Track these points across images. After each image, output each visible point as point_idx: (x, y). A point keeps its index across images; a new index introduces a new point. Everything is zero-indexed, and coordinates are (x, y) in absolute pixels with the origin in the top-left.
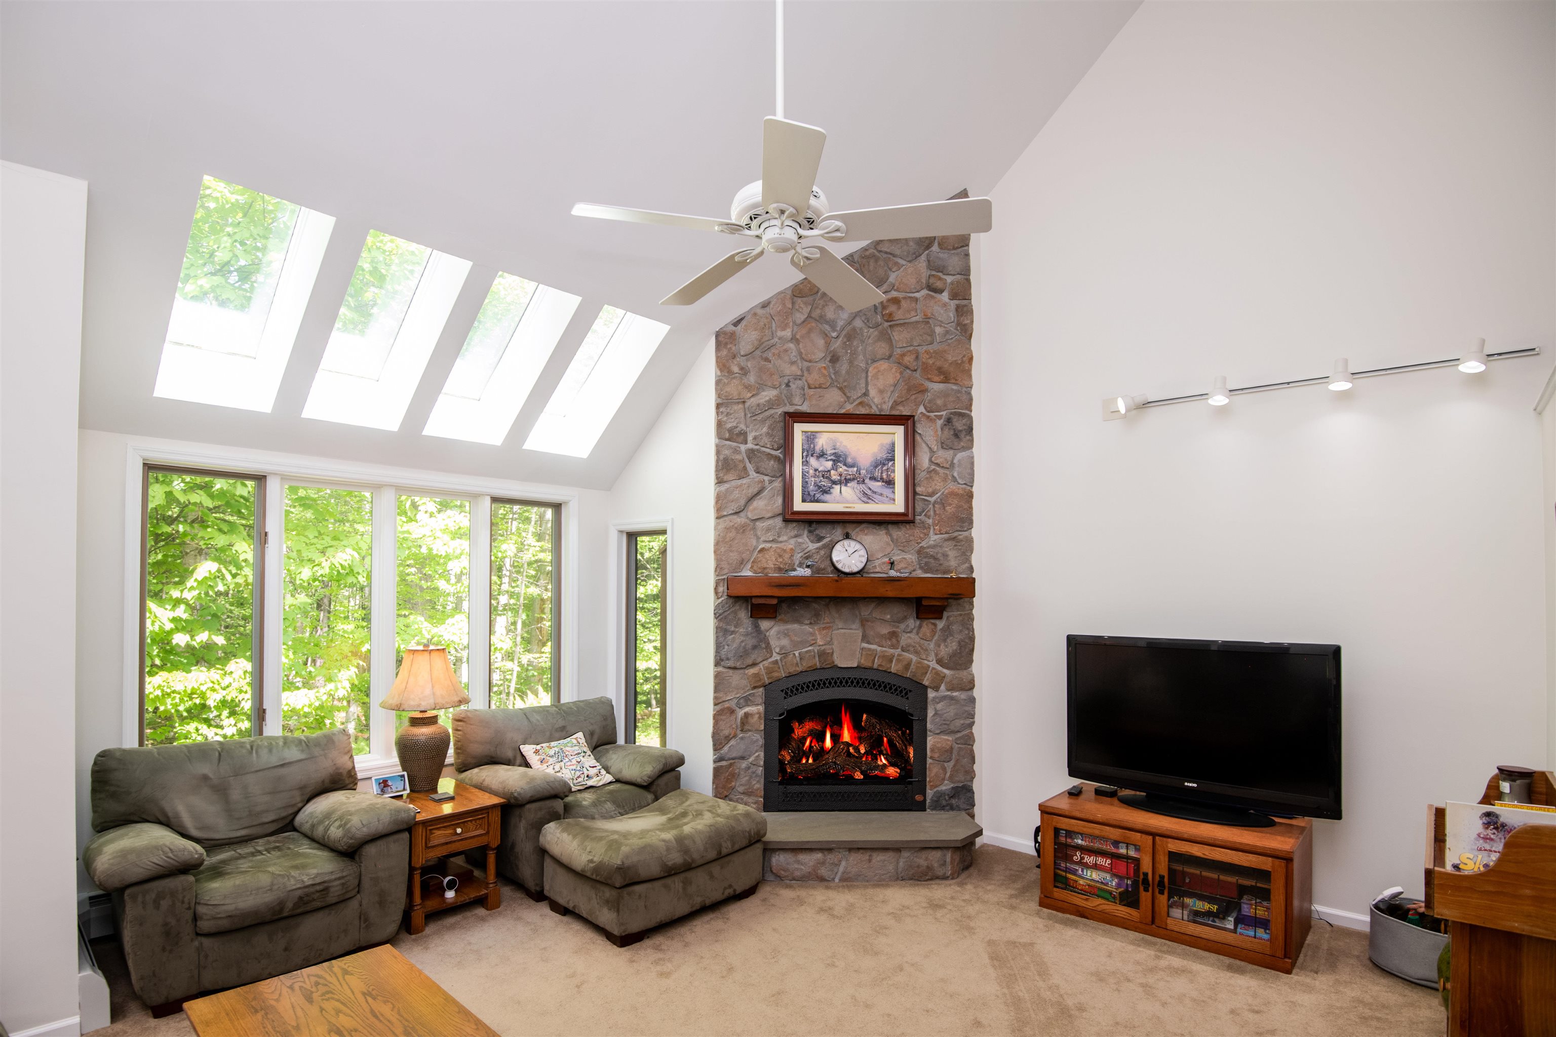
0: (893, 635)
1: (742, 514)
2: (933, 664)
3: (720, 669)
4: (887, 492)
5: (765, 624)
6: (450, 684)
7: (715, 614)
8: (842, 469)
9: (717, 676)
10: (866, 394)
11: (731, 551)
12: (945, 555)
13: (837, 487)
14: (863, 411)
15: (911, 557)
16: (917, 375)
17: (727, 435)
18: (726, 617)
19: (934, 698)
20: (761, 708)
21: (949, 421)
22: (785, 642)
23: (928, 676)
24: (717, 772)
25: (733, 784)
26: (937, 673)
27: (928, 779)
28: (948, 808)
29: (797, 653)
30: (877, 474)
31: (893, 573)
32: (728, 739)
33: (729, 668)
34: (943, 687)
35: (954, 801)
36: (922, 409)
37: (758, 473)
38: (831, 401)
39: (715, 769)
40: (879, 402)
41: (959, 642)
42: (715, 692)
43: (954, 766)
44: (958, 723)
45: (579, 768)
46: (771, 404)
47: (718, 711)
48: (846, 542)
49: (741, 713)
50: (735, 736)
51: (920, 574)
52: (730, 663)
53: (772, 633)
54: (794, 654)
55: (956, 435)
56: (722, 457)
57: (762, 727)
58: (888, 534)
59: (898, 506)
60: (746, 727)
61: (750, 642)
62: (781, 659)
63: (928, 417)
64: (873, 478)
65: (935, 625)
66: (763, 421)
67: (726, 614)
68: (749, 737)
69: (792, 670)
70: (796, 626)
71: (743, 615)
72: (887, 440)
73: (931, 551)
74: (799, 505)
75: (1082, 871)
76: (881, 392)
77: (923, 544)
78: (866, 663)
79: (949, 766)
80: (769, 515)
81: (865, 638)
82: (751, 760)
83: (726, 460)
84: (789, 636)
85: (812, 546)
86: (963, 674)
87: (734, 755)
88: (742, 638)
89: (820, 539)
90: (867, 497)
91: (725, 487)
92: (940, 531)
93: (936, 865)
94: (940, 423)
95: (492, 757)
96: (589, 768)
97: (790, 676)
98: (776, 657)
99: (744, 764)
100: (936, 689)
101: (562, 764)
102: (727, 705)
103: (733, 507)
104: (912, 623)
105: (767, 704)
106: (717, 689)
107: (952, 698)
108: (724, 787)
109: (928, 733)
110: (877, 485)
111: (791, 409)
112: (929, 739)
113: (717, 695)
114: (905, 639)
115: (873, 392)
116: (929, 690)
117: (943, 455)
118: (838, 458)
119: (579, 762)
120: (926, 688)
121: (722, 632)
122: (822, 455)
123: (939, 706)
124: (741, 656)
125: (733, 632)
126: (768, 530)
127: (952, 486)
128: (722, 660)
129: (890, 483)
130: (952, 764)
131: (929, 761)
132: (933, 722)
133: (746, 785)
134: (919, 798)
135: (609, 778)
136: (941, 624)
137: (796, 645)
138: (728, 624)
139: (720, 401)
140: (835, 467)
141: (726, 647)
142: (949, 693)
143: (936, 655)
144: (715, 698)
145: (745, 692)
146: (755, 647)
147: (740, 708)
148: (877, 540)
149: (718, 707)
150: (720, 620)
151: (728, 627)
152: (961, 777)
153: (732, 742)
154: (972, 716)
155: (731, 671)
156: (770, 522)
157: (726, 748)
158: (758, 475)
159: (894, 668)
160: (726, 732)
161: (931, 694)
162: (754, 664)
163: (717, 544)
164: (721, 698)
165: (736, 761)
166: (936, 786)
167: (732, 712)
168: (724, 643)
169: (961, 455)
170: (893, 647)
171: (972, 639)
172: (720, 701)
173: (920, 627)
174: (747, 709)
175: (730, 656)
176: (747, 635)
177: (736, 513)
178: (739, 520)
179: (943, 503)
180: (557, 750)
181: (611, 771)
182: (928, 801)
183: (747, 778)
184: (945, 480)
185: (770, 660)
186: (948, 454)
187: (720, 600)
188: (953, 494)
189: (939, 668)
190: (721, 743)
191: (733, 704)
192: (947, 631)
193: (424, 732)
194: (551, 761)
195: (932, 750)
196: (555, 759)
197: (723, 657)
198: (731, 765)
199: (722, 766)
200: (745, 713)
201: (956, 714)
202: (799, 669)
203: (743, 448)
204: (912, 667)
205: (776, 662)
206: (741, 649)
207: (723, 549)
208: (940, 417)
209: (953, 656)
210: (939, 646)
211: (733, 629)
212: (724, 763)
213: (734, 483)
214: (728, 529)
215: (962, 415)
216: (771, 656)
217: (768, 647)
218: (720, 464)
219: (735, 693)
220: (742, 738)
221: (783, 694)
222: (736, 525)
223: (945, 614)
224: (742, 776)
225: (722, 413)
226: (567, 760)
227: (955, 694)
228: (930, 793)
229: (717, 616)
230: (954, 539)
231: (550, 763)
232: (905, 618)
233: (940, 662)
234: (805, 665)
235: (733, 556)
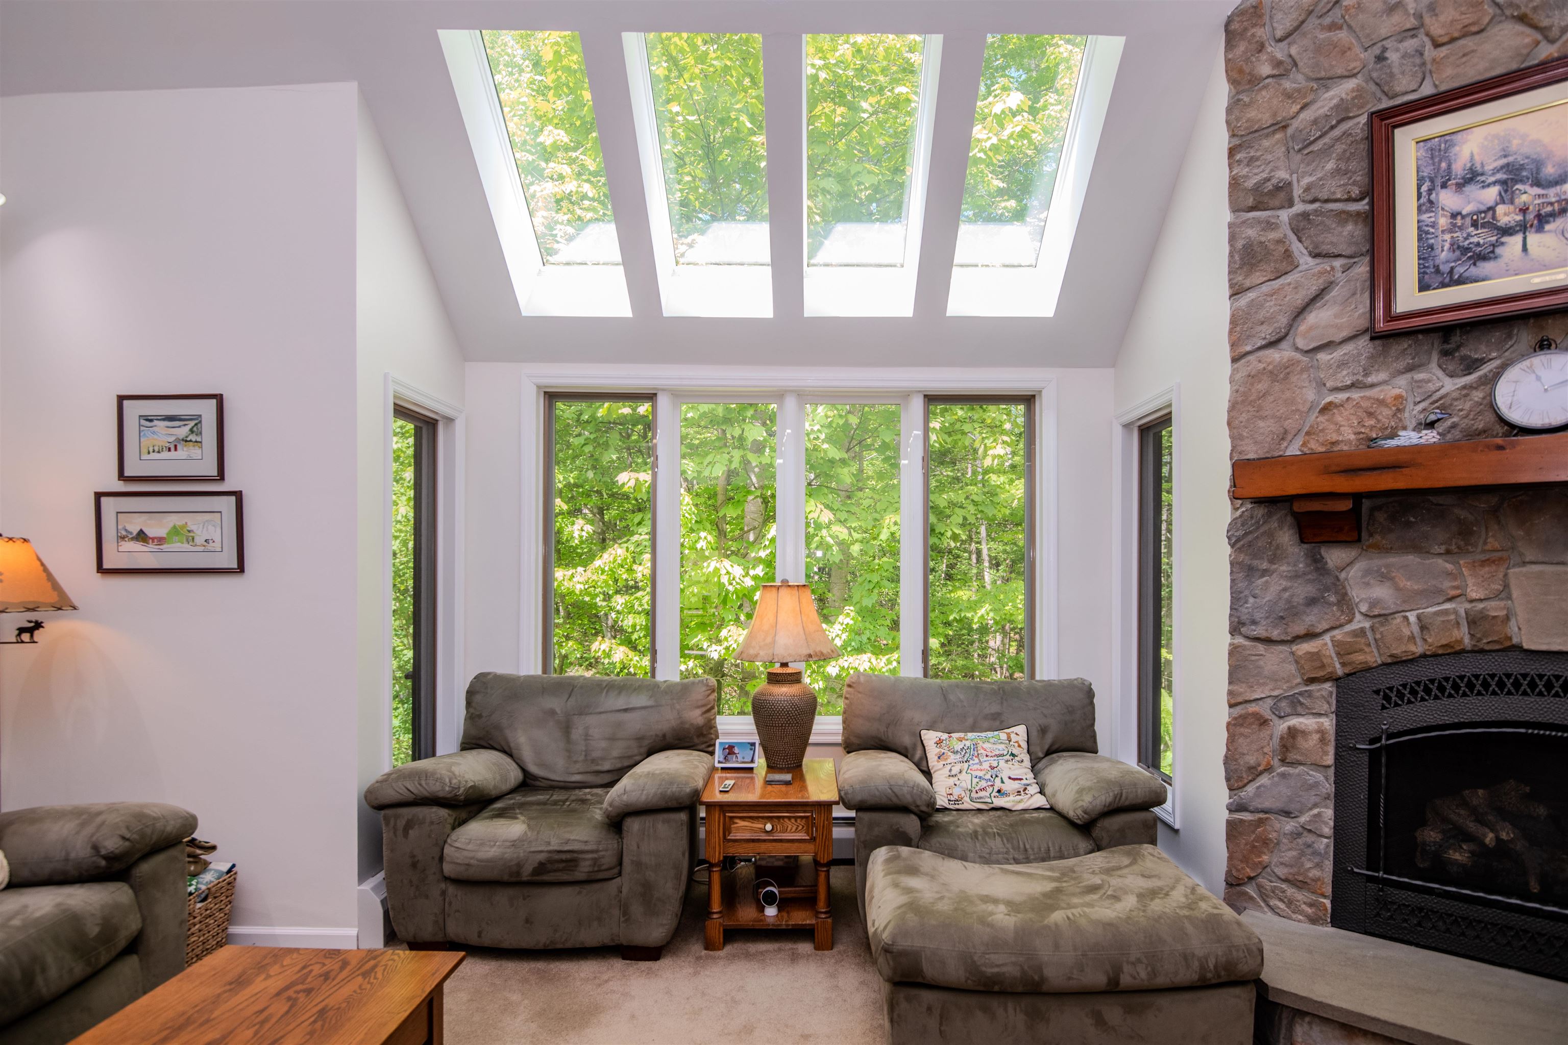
1: (1284, 345)
3: (1239, 640)
5: (1335, 556)
6: (802, 632)
7: (1229, 538)
9: (1234, 651)
11: (1263, 418)
13: (1515, 241)
17: (1250, 202)
18: (1250, 545)
20: (1328, 723)
22: (1383, 592)
24: (1233, 830)
25: (1265, 858)
29: (1412, 617)
32: (1255, 772)
33: (1257, 639)
37: (1316, 256)
39: (1229, 823)
42: (1230, 683)
45: (988, 777)
46: (1344, 110)
47: (1235, 719)
49: (1282, 727)
50: (1269, 769)
52: (1259, 631)
53: (1352, 578)
54: (1406, 618)
56: (1240, 244)
57: (1330, 760)
60: (1292, 756)
61: (1304, 591)
62: (1372, 628)
66: (1326, 151)
67: (1250, 538)
68: (1299, 775)
69: (1398, 650)
70: (1408, 561)
71: (1286, 537)
74: (1411, 299)
80: (1345, 334)
82: (1303, 819)
83: (1248, 248)
84: (1391, 579)
85: (1451, 385)
87: (1267, 804)
88: (1284, 583)
89: (1472, 365)
91: (1247, 298)
95: (881, 740)
96: (1006, 780)
97: (1397, 662)
98: (1359, 622)
99: (1290, 826)
101: (966, 765)
102: (1252, 708)
103: (1266, 332)
105: (1343, 715)
106: (1234, 676)
108: (1245, 860)
113: (1235, 688)
119: (992, 768)
121: (1240, 570)
124: (1282, 618)
125: (1265, 572)
126: (1342, 364)
128: (1244, 624)
133: (1291, 866)
135: (1040, 801)
137: (1410, 600)
138: (1255, 556)
139: (1236, 141)
141: (1251, 600)
144: (1230, 693)
145: (1292, 688)
146: (1312, 602)
147: (1281, 717)
149: (1238, 711)
150: (1240, 550)
151: (1255, 563)
153: (1264, 780)
155: (1261, 648)
156: (1349, 347)
157: (1251, 789)
158: (1318, 260)
160: (1251, 760)
162: (1310, 635)
163: (1233, 407)
164: (1241, 694)
165: (1272, 816)
167: (1264, 722)
168: (1246, 592)
172: (1240, 699)
174: (1294, 721)
175: (1258, 616)
176: (1296, 576)
177: (1272, 344)
178: (1278, 356)
180: (968, 743)
181: (1048, 791)
183: (1294, 853)
185: (1348, 628)
187: (1238, 513)
190: (1240, 778)
191: (1264, 709)
193: (784, 691)
194: (952, 758)
196: (958, 756)
197: (1244, 618)
198: (1261, 822)
199: (1241, 821)
200: (1289, 728)
202: (1418, 649)
203: (1284, 215)
205: (1362, 631)
206: (1282, 604)
207: (1244, 417)
211: (1265, 565)
212: (1246, 816)
213: (1265, 288)
214: (1253, 377)
216: (1350, 621)
217: (1345, 602)
218: (1237, 258)
219: (1271, 686)
220: (1283, 775)
221: (1379, 699)
222: (1270, 367)
224: (1283, 847)
225: (1239, 162)
226: (976, 760)
229: (1234, 542)
231: (949, 761)
234: (1436, 640)
235: (1266, 427)
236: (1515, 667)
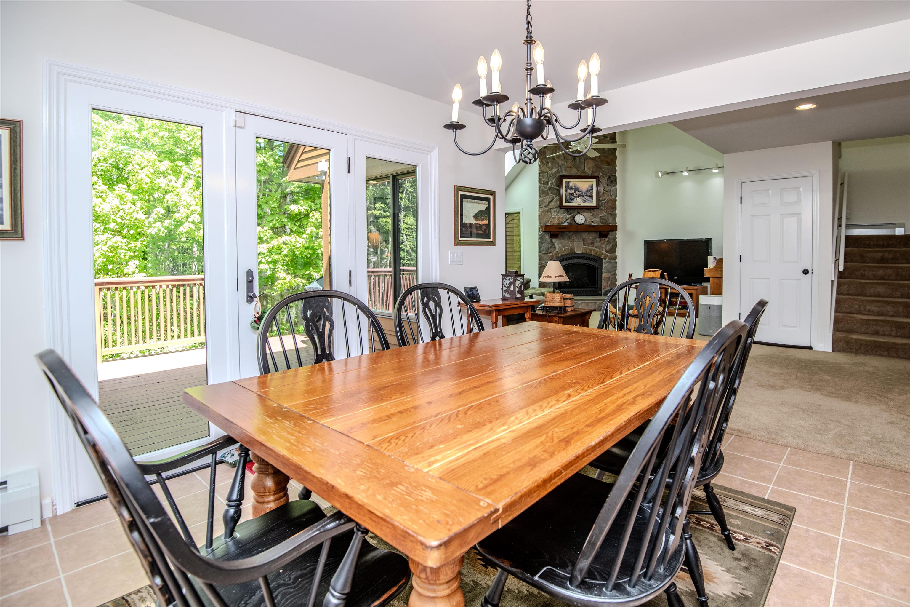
0: (592, 243)
1: (547, 207)
2: (604, 252)
3: (541, 254)
4: (591, 199)
5: (554, 240)
8: (577, 193)
9: (540, 256)
10: (584, 169)
11: (544, 218)
12: (608, 219)
13: (576, 198)
14: (583, 175)
15: (598, 219)
16: (600, 163)
17: (542, 183)
18: (542, 238)
21: (609, 177)
22: (560, 245)
23: (603, 255)
26: (605, 254)
27: (602, 286)
30: (588, 194)
31: (593, 224)
33: (543, 253)
34: (607, 259)
36: (601, 174)
37: (551, 194)
38: (574, 172)
40: (588, 172)
41: (612, 245)
43: (611, 283)
44: (612, 269)
46: (555, 173)
47: (540, 266)
48: (579, 215)
51: (600, 224)
53: (556, 243)
54: (563, 249)
55: (612, 182)
58: (591, 212)
59: (594, 204)
61: (550, 246)
63: (603, 177)
64: (587, 195)
65: (605, 239)
66: (553, 178)
69: (562, 254)
70: (563, 241)
71: (547, 237)
72: (591, 184)
73: (604, 218)
74: (564, 204)
76: (589, 169)
77: (601, 215)
78: (584, 252)
79: (609, 282)
80: (555, 207)
81: (584, 244)
83: (542, 190)
85: (568, 216)
86: (613, 255)
88: (547, 244)
89: (570, 214)
90: (585, 201)
91: (542, 198)
92: (607, 211)
94: (607, 178)
97: (562, 256)
98: (557, 250)
100: (605, 259)
102: (543, 265)
103: (544, 205)
104: (598, 239)
106: (540, 260)
107: (610, 262)
109: (603, 273)
110: (588, 198)
111: (562, 174)
114: (596, 245)
115: (586, 169)
117: (608, 188)
118: (576, 189)
120: (602, 259)
121: (541, 243)
122: (571, 188)
123: (606, 265)
124: (547, 250)
125: (544, 243)
126: (555, 211)
127: (610, 197)
128: (541, 251)
129: (592, 197)
131: (603, 281)
132: (604, 270)
134: (600, 292)
136: (607, 239)
137: (563, 246)
138: (543, 240)
139: (541, 172)
140: (575, 192)
143: (605, 249)
144: (539, 262)
146: (551, 247)
148: (588, 214)
152: (613, 285)
154: (616, 267)
156: (556, 209)
159: (593, 253)
161: (604, 261)
162: (551, 252)
163: (540, 216)
164: (541, 262)
166: (605, 288)
167: (544, 267)
168: (542, 246)
169: (613, 188)
170: (593, 247)
171: (616, 244)
173: (600, 240)
175: (544, 250)
176: (549, 243)
177: (545, 207)
178: (546, 209)
179: (607, 203)
182: (603, 293)
184: (608, 196)
186: (609, 188)
187: (541, 233)
188: (610, 200)
191: (545, 264)
192: (609, 242)
195: (604, 278)
201: (611, 267)
202: (564, 254)
203: (547, 186)
204: (598, 253)
206: (547, 248)
207: (541, 218)
208: (606, 176)
209: (611, 249)
210: (606, 246)
213: (545, 197)
214: (543, 211)
215: (613, 175)
217: (555, 247)
219: (545, 261)
223: (608, 236)
225: (541, 176)
228: (603, 291)
230: (611, 214)
232: (596, 238)
233: (606, 251)
234: (566, 253)
235: (545, 220)
236: (576, 255)
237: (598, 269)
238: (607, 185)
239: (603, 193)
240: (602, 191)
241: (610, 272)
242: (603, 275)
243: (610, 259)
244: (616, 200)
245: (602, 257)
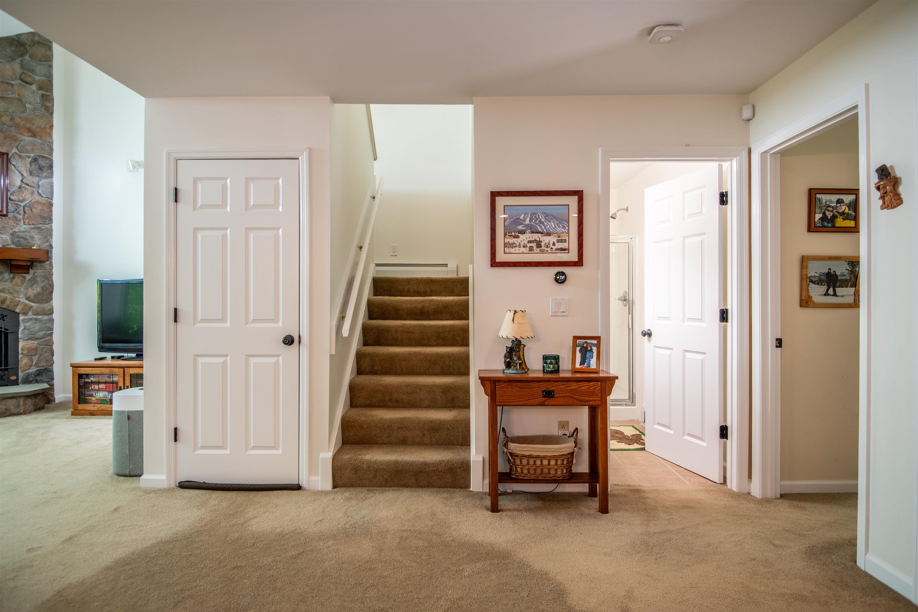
2: (23, 300)
12: (32, 238)
15: (6, 237)
16: (13, 129)
19: (23, 320)
21: (35, 160)
23: (19, 307)
26: (26, 305)
27: (20, 367)
28: (34, 382)
34: (30, 313)
35: (38, 378)
36: (15, 150)
41: (42, 288)
43: (38, 358)
44: (41, 334)
51: (13, 246)
55: (41, 169)
63: (20, 156)
65: (24, 277)
73: (22, 235)
75: (95, 394)
77: (16, 229)
79: (35, 358)
86: (45, 305)
92: (28, 223)
93: (12, 407)
94: (29, 160)
100: (26, 314)
104: (7, 276)
107: (37, 319)
109: (20, 340)
112: (20, 343)
116: (21, 315)
117: (29, 179)
120: (18, 314)
123: (28, 324)
127: (37, 197)
130: (37, 357)
131: (20, 356)
132: (22, 333)
134: (13, 378)
136: (28, 277)
142: (35, 316)
143: (26, 295)
152: (43, 363)
154: (52, 329)
161: (21, 317)
166: (26, 370)
169: (43, 181)
171: (52, 285)
173: (13, 278)
179: (30, 207)
182: (20, 379)
184: (32, 193)
186: (35, 179)
188: (38, 202)
189: (27, 302)
192: (33, 281)
195: (22, 350)
201: (40, 328)
204: (7, 302)
208: (29, 157)
209: (38, 294)
210: (27, 289)
215: (44, 157)
223: (31, 271)
227: (39, 317)
228: (21, 375)
230: (39, 228)
232: (2, 273)
233: (28, 298)
237: (6, 334)
238: (31, 173)
239: (20, 187)
240: (18, 183)
241: (37, 339)
242: (21, 344)
243: (37, 314)
244: (51, 205)
245: (18, 310)
